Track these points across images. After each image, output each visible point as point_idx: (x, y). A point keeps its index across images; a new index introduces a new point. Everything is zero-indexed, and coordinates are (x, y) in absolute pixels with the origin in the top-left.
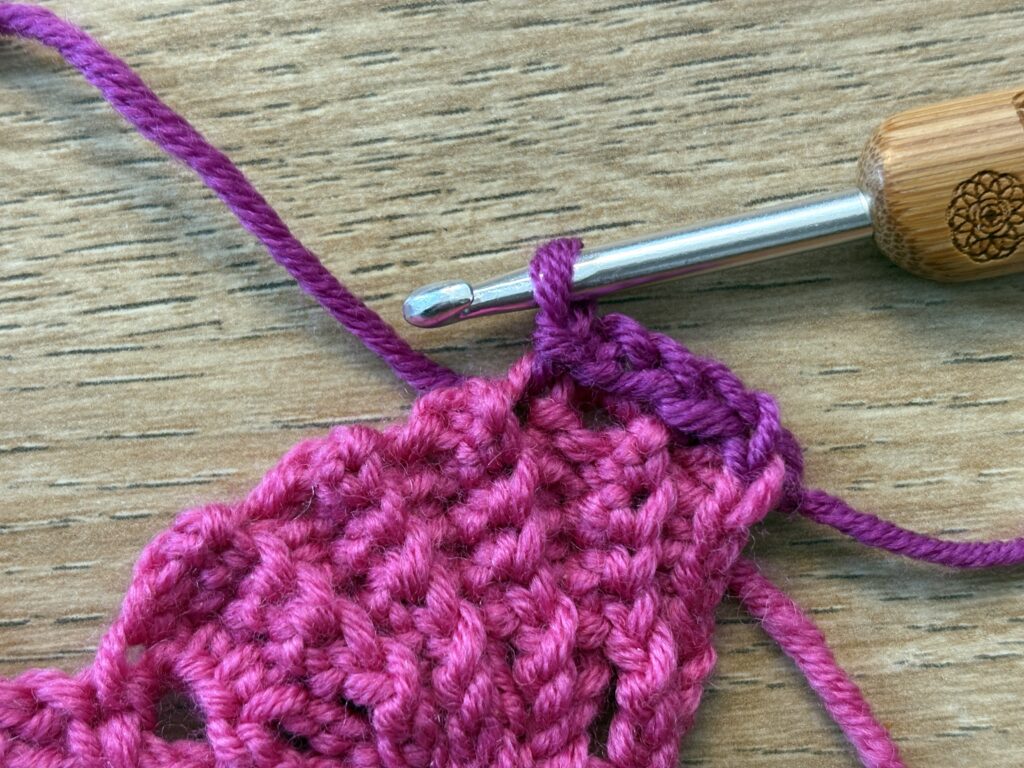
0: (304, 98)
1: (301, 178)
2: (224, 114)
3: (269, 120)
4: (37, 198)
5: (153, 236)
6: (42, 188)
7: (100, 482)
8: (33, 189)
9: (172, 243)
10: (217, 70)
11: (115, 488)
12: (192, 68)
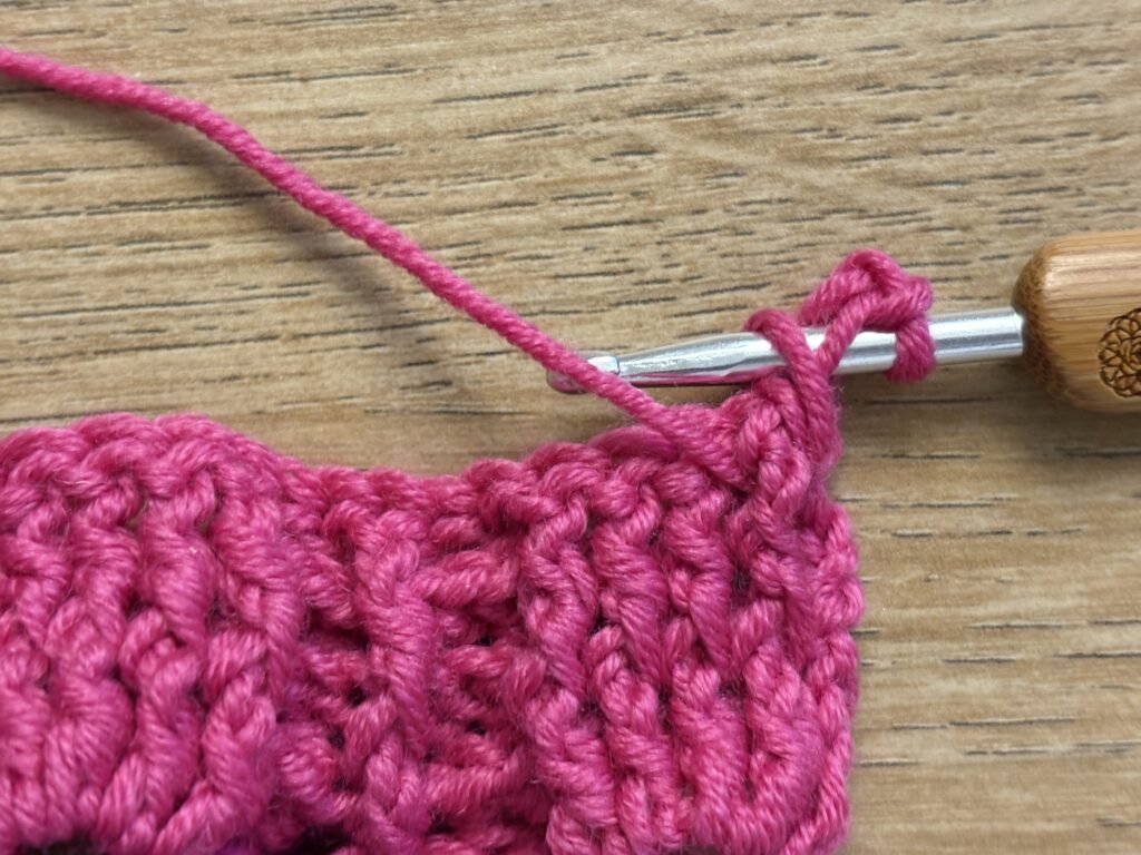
0: (1104, 128)
1: (1098, 208)
2: (1025, 140)
3: (1069, 148)
4: (835, 216)
5: (948, 259)
6: (841, 206)
7: (883, 500)
8: (832, 207)
9: (965, 267)
10: (1021, 96)
11: (897, 506)
12: (995, 93)
